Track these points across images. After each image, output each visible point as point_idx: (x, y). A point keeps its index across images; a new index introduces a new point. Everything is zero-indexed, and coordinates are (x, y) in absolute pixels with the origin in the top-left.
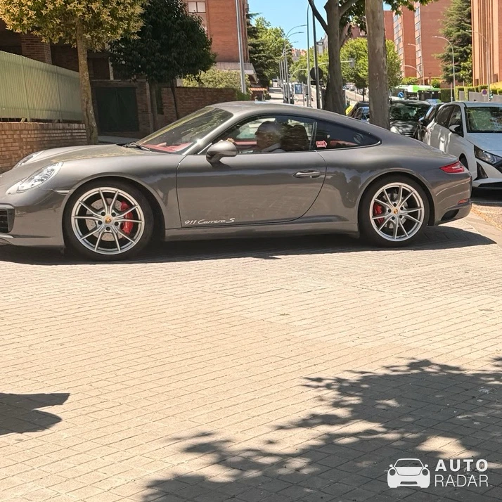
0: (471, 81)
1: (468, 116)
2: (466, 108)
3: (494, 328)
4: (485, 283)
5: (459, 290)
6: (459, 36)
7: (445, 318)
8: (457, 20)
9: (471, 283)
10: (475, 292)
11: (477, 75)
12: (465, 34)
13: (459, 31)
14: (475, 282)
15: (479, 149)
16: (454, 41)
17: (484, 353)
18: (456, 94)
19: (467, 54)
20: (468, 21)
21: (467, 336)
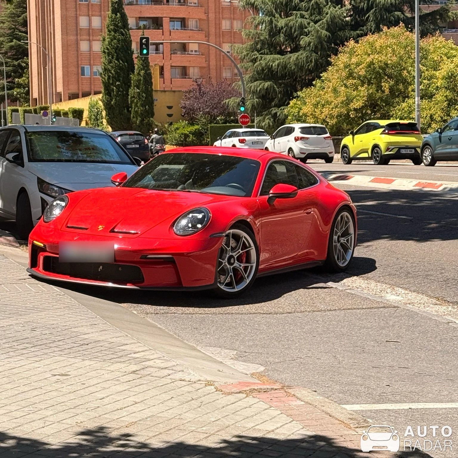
0: (27, 101)
1: (29, 142)
2: (26, 132)
3: (72, 396)
4: (57, 343)
5: (24, 351)
6: (11, 47)
7: (9, 386)
8: (10, 29)
9: (39, 343)
10: (46, 354)
11: (35, 94)
12: (19, 45)
13: (12, 41)
14: (45, 341)
15: (43, 182)
16: (6, 53)
17: (62, 427)
18: (8, 116)
19: (23, 68)
20: (23, 29)
21: (39, 406)
